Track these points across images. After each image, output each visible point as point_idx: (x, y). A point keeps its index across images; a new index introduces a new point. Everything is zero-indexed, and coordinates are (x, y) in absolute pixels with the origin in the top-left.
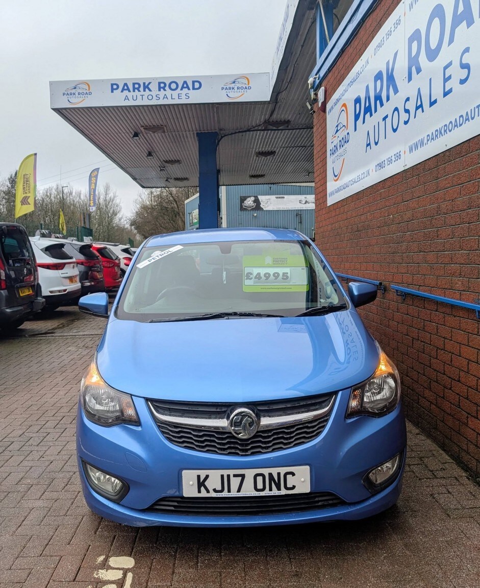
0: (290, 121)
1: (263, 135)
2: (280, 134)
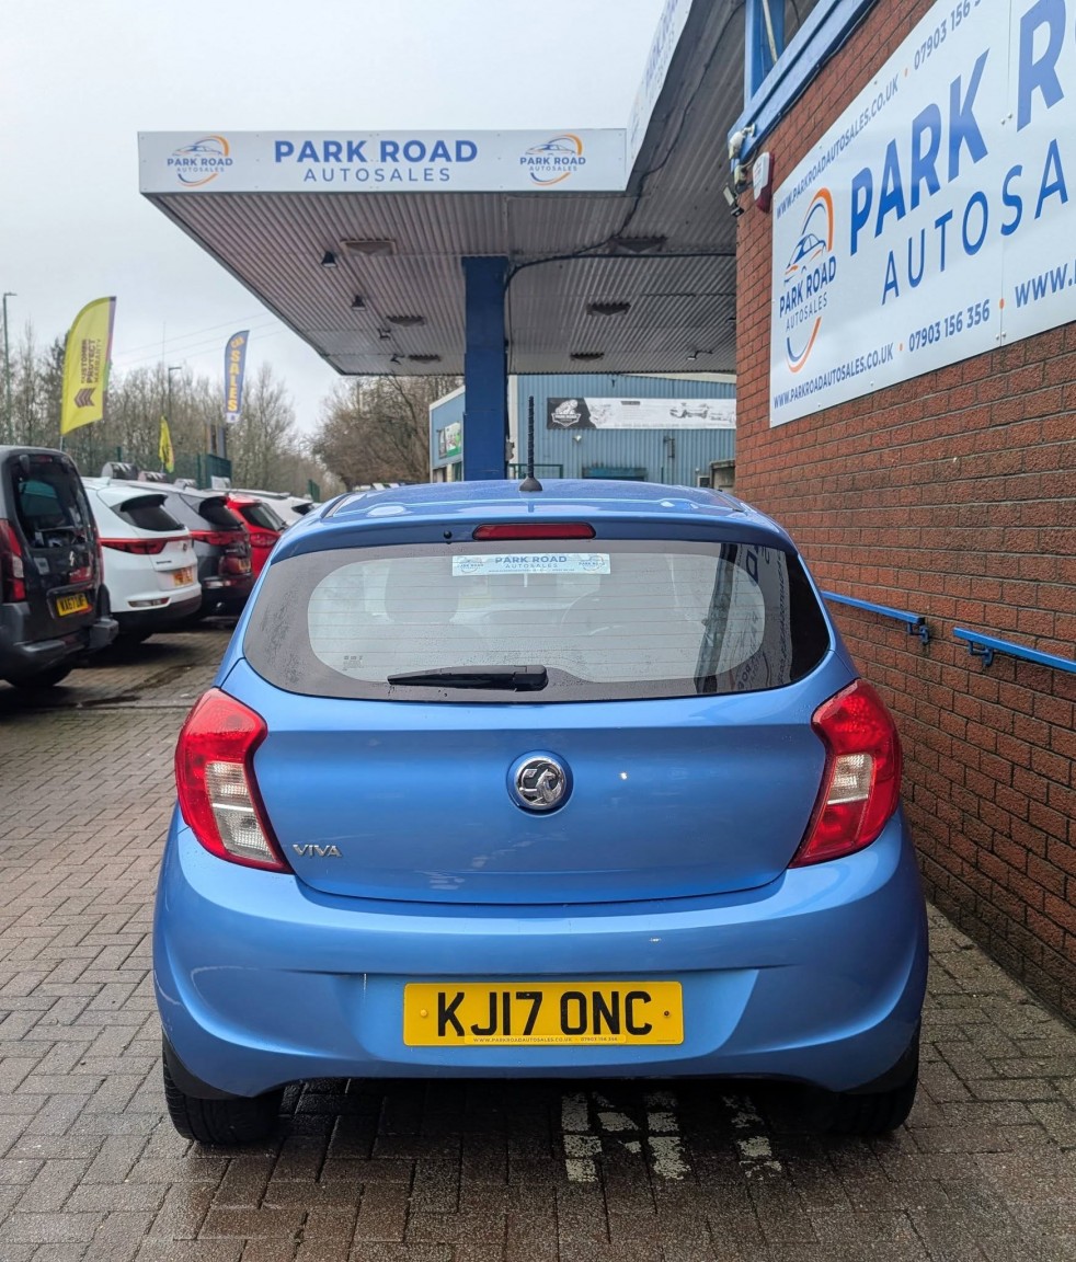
0: (666, 239)
1: (605, 267)
2: (643, 267)
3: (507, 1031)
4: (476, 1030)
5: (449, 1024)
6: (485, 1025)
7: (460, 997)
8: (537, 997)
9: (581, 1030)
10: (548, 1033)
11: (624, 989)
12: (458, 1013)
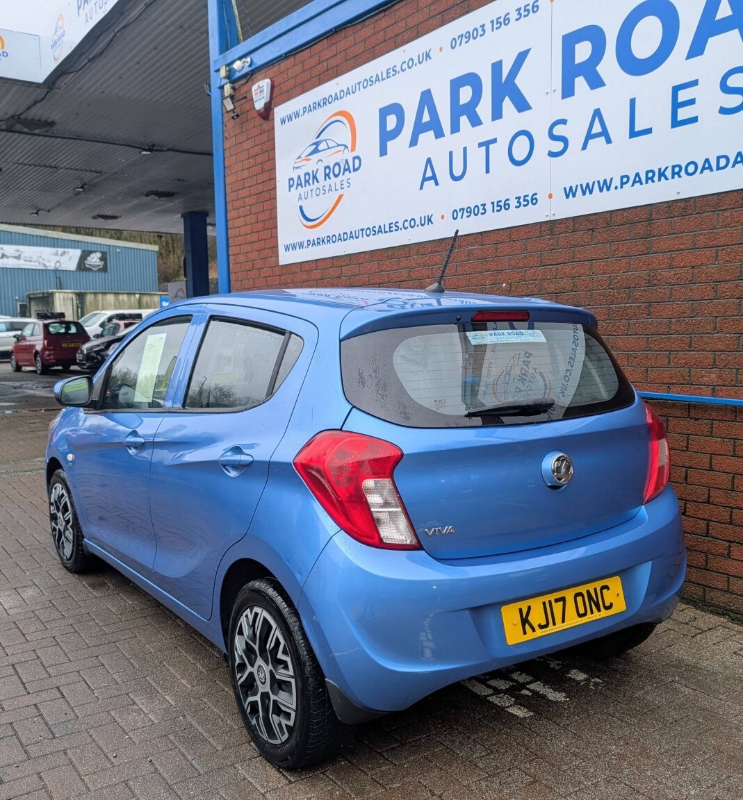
0: (55, 124)
3: (554, 624)
4: (541, 627)
5: (527, 627)
6: (544, 623)
7: (529, 608)
8: (563, 599)
9: (585, 615)
10: (573, 620)
11: (598, 585)
12: (530, 618)
